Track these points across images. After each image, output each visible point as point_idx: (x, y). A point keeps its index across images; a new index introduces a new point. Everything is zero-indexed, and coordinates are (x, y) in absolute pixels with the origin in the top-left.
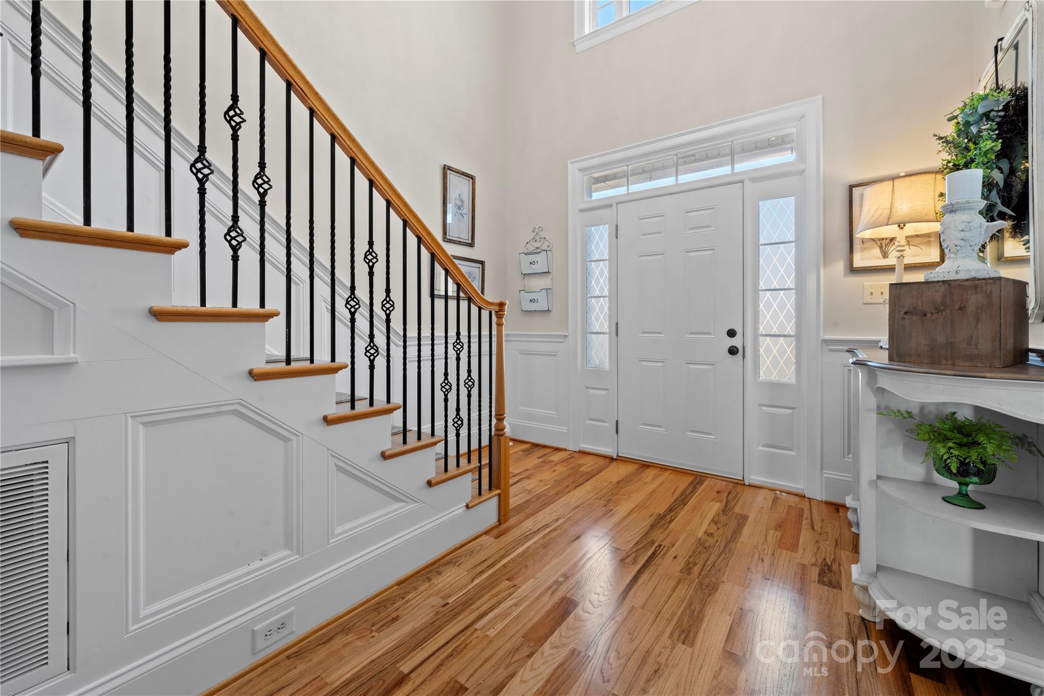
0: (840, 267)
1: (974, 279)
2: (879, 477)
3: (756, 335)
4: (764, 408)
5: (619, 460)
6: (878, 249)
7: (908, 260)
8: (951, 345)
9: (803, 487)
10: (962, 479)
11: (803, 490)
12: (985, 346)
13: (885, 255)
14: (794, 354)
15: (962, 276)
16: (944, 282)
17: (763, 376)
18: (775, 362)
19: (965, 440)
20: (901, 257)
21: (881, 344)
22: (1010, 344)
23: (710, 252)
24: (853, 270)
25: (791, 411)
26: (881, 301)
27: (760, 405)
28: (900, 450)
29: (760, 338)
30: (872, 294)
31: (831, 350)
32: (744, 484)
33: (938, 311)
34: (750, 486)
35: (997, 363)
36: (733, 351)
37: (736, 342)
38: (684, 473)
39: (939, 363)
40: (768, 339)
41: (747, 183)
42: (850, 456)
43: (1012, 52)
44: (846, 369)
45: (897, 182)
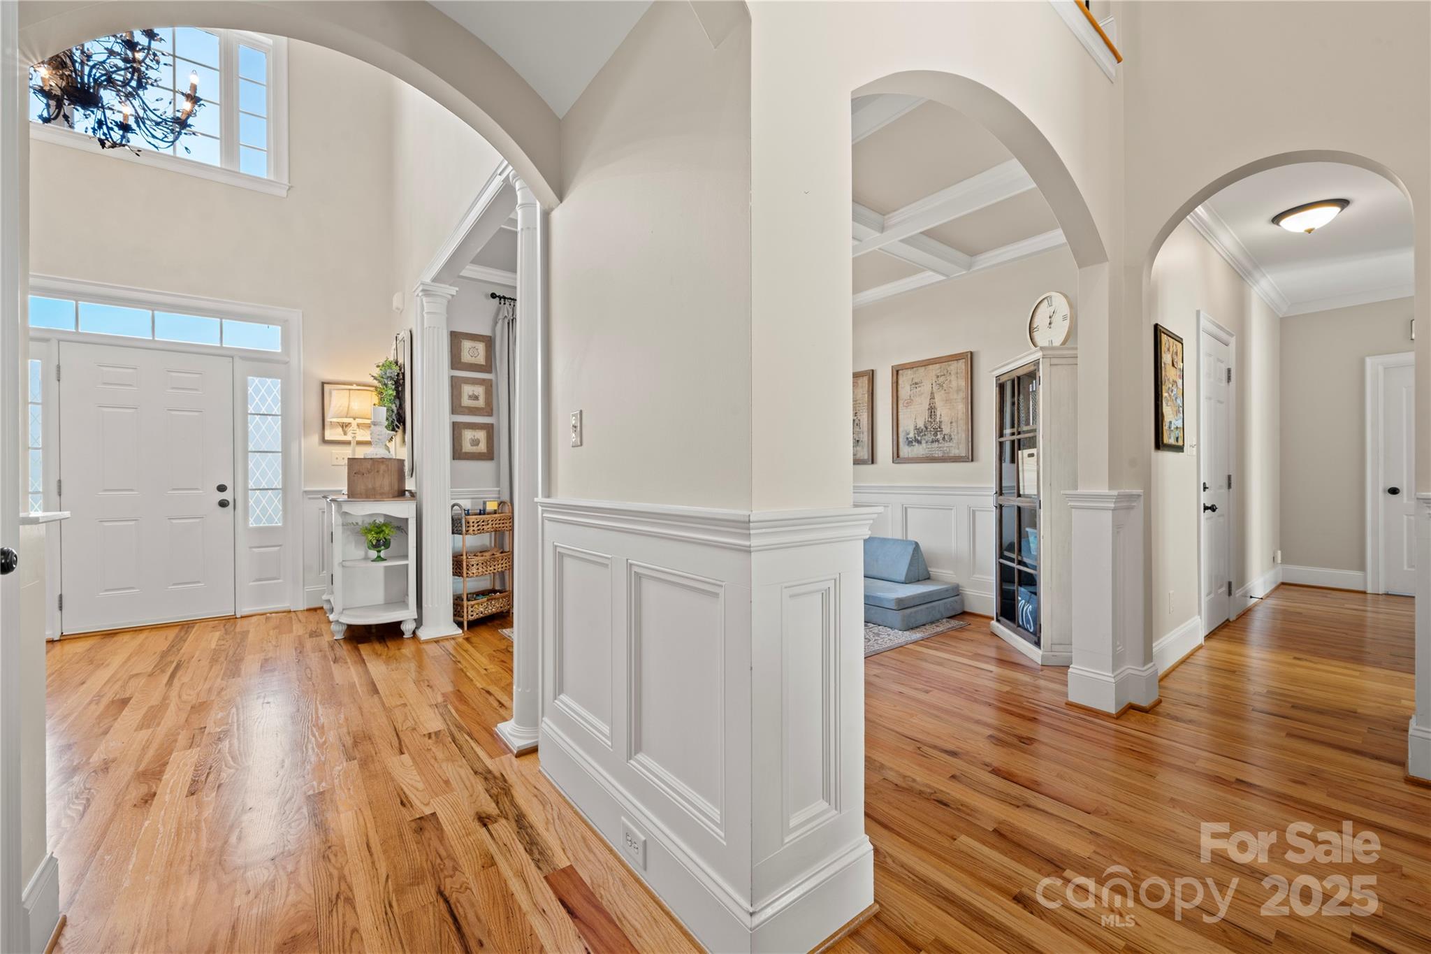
0: (316, 438)
1: (383, 458)
2: (343, 561)
3: (246, 489)
4: (254, 550)
5: (65, 640)
6: (341, 429)
7: (359, 438)
8: (374, 489)
9: (288, 605)
10: (378, 549)
11: (288, 607)
12: (386, 489)
13: (345, 434)
14: (281, 503)
15: (378, 456)
16: (371, 459)
17: (252, 523)
18: (264, 511)
19: (378, 530)
20: (354, 437)
21: (343, 492)
22: (396, 487)
23: (196, 414)
24: (325, 442)
25: (279, 548)
26: (343, 464)
27: (251, 548)
28: (353, 544)
29: (250, 491)
30: (337, 458)
31: (310, 498)
32: (236, 618)
33: (369, 472)
34: (242, 617)
35: (391, 496)
36: (223, 504)
37: (226, 496)
38: (167, 627)
39: (369, 498)
40: (258, 492)
41: (237, 360)
42: (325, 572)
43: (402, 342)
44: (321, 511)
45: (351, 391)
